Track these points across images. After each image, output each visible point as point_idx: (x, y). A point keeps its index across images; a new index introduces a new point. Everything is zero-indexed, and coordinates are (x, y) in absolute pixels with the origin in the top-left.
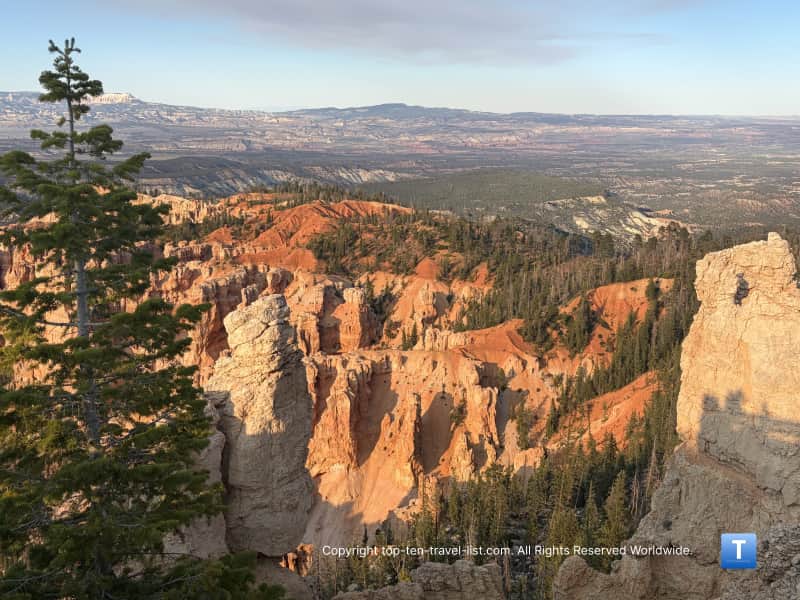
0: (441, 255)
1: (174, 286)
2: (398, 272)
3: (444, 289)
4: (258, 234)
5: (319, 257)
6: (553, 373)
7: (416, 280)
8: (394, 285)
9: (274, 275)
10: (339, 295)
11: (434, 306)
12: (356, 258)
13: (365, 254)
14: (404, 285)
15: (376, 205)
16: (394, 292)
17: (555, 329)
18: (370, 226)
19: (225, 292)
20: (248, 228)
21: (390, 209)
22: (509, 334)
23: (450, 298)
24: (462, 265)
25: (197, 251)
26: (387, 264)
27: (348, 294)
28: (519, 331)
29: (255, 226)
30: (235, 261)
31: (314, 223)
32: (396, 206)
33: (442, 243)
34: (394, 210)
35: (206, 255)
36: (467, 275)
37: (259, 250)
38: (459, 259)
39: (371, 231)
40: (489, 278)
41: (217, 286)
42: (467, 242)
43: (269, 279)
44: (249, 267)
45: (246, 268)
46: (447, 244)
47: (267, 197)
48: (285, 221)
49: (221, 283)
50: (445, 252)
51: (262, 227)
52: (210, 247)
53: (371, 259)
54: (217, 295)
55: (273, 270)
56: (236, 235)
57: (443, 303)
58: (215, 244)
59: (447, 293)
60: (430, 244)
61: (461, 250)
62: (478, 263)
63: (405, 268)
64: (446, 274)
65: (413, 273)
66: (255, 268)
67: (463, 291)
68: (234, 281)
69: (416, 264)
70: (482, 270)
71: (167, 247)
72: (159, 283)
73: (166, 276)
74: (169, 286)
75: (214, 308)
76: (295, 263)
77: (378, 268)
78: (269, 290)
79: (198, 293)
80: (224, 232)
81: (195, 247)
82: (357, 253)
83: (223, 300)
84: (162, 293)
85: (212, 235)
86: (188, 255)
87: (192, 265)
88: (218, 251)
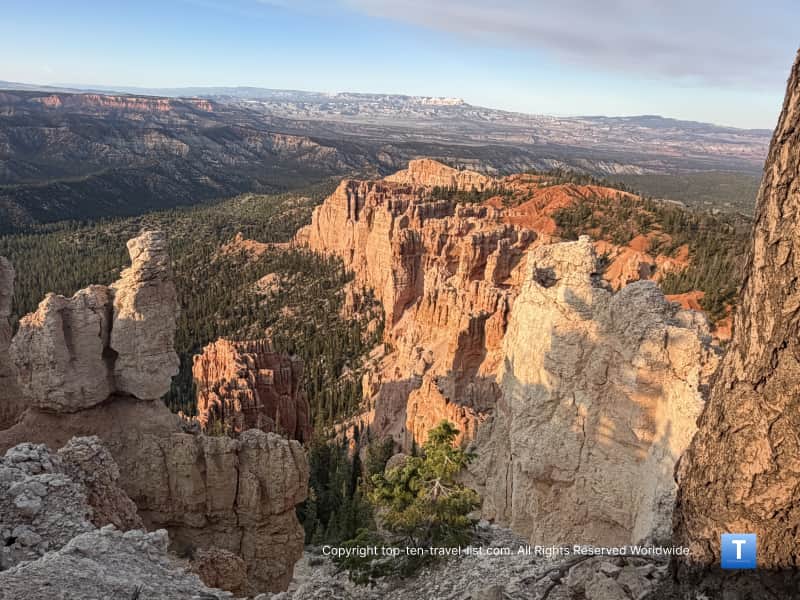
0: (652, 234)
1: (457, 232)
2: (615, 242)
3: (649, 261)
4: (520, 203)
5: (558, 225)
6: (719, 337)
7: (628, 250)
8: (611, 252)
9: (524, 234)
11: (639, 272)
12: (586, 229)
13: (594, 226)
14: (619, 253)
15: (613, 191)
16: (610, 257)
17: (731, 303)
18: (602, 206)
19: (488, 240)
20: (514, 199)
21: (622, 196)
22: (690, 302)
23: (653, 268)
24: (669, 244)
25: (477, 211)
26: (609, 236)
28: (699, 301)
29: (519, 198)
30: (499, 220)
31: (561, 200)
32: (627, 193)
33: (656, 225)
34: (625, 196)
35: (482, 214)
36: (670, 252)
37: (519, 214)
38: (667, 239)
39: (602, 210)
40: (688, 257)
41: (483, 236)
42: (677, 226)
43: (520, 236)
44: (508, 226)
45: (505, 226)
46: (660, 226)
47: (535, 178)
48: (541, 197)
49: (486, 235)
50: (656, 232)
51: (524, 199)
52: (486, 209)
53: (598, 231)
54: (482, 242)
55: (524, 230)
56: (505, 202)
57: (645, 271)
58: (489, 207)
59: (651, 264)
60: (646, 225)
61: (670, 233)
62: (682, 244)
63: (623, 241)
64: (654, 249)
65: (628, 245)
66: (512, 227)
67: (665, 264)
68: (495, 235)
69: (631, 238)
70: (685, 250)
71: (458, 206)
72: (447, 229)
73: (452, 226)
74: (453, 232)
75: (478, 251)
76: (540, 227)
77: (601, 238)
78: (518, 244)
79: (469, 239)
80: (497, 199)
81: (476, 208)
82: (588, 225)
83: (486, 246)
84: (448, 236)
85: (489, 201)
86: (470, 213)
87: (471, 220)
88: (491, 212)
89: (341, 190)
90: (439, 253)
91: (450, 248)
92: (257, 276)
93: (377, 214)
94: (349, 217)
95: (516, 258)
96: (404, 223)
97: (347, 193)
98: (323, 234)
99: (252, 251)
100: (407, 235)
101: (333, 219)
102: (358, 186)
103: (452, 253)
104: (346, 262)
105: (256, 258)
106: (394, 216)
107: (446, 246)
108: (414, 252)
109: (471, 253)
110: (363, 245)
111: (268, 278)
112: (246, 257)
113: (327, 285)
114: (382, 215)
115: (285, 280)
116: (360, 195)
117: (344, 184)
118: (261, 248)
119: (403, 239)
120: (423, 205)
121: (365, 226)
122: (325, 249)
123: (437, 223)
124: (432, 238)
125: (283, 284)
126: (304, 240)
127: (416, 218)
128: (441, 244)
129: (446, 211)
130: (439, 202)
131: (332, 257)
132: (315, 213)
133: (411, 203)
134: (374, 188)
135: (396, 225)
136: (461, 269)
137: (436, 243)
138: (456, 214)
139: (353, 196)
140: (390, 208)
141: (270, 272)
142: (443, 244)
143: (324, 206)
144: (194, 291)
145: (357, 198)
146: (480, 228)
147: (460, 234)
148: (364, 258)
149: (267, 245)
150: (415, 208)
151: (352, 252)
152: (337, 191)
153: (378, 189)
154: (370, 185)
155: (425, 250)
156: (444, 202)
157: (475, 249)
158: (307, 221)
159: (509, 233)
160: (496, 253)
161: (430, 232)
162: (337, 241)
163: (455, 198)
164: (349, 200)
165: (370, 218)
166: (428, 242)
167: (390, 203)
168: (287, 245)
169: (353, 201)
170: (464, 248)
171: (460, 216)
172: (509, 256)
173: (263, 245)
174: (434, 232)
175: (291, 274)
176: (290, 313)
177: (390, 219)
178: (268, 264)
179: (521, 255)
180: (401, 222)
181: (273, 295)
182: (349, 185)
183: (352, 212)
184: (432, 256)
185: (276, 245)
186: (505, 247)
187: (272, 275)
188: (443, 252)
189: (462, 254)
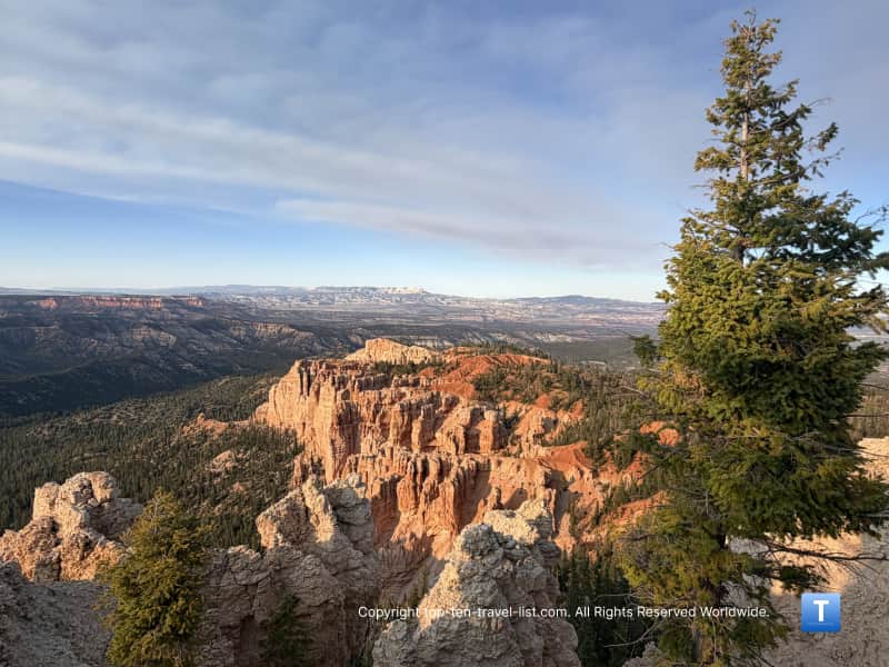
0: (554, 392)
1: (390, 402)
2: (524, 402)
3: (552, 416)
4: (449, 372)
5: (477, 389)
6: (602, 481)
7: (535, 408)
8: (521, 409)
9: (447, 399)
10: (482, 414)
11: (543, 427)
12: (499, 391)
13: (507, 388)
14: (527, 411)
15: (526, 357)
16: (520, 415)
17: (609, 450)
18: (513, 371)
19: (415, 407)
20: (444, 368)
21: (534, 361)
22: (575, 451)
23: (556, 422)
24: (567, 401)
25: (410, 381)
26: (518, 396)
27: (487, 414)
28: (583, 450)
29: (449, 367)
30: (427, 388)
31: (482, 368)
33: (557, 384)
35: (416, 383)
36: (568, 407)
37: (447, 382)
38: (566, 396)
39: (513, 374)
40: (583, 410)
41: (411, 404)
42: (573, 384)
43: (443, 401)
44: (435, 393)
45: (432, 393)
46: (560, 385)
47: (468, 349)
48: (465, 366)
49: (413, 402)
50: (557, 390)
51: (453, 369)
52: (419, 379)
53: (509, 393)
54: (410, 409)
55: (448, 395)
56: (437, 373)
57: (548, 425)
58: (422, 377)
59: (553, 418)
60: (549, 385)
61: (569, 390)
62: (578, 399)
63: (529, 400)
64: (555, 405)
65: (534, 403)
66: (438, 394)
67: (564, 418)
68: (421, 401)
69: (537, 397)
70: (579, 405)
71: (395, 378)
72: (381, 399)
73: (386, 396)
74: (387, 401)
75: (406, 418)
76: (462, 392)
77: (512, 399)
78: (443, 408)
79: (397, 407)
80: (430, 370)
81: (411, 379)
82: (501, 388)
83: (413, 412)
84: (382, 405)
85: (423, 371)
86: (406, 384)
87: (403, 389)
88: (423, 381)
89: (294, 370)
90: (374, 422)
91: (384, 415)
92: (213, 454)
93: (322, 390)
94: (302, 393)
95: (439, 422)
96: (346, 396)
97: (300, 372)
98: (279, 410)
99: (212, 430)
100: (344, 407)
101: (287, 396)
102: (310, 364)
103: (385, 421)
104: (298, 436)
105: (216, 437)
106: (337, 390)
107: (379, 414)
108: (351, 422)
109: (400, 420)
110: (312, 419)
111: (224, 455)
112: (206, 437)
113: (279, 458)
114: (327, 390)
115: (240, 456)
116: (312, 373)
117: (297, 364)
118: (221, 427)
119: (341, 411)
120: (363, 379)
121: (314, 400)
122: (281, 424)
123: (372, 394)
124: (367, 408)
125: (238, 460)
126: (263, 416)
127: (356, 391)
128: (376, 412)
129: (386, 383)
130: (379, 375)
131: (287, 430)
132: (272, 391)
133: (353, 378)
134: (324, 366)
135: (339, 397)
136: (392, 436)
137: (371, 413)
138: (393, 385)
139: (305, 375)
140: (334, 383)
141: (227, 449)
142: (378, 412)
143: (280, 385)
144: (151, 473)
145: (309, 376)
146: (411, 396)
147: (393, 403)
148: (313, 430)
149: (227, 424)
150: (354, 381)
151: (304, 424)
152: (291, 371)
153: (328, 367)
154: (321, 363)
155: (362, 419)
156: (383, 375)
157: (403, 416)
158: (263, 399)
159: (434, 400)
160: (421, 418)
161: (366, 402)
162: (292, 415)
163: (394, 370)
164: (301, 377)
165: (317, 393)
166: (364, 412)
167: (333, 378)
168: (246, 422)
169: (305, 379)
170: (394, 416)
171: (396, 387)
172: (433, 420)
173: (224, 424)
174: (369, 402)
175: (246, 450)
176: (241, 488)
177: (333, 392)
178: (227, 442)
179: (444, 418)
180: (343, 395)
181: (227, 472)
182: (302, 365)
183: (305, 389)
184: (368, 424)
185: (236, 423)
186: (428, 415)
187: (228, 453)
188: (377, 419)
189: (392, 421)
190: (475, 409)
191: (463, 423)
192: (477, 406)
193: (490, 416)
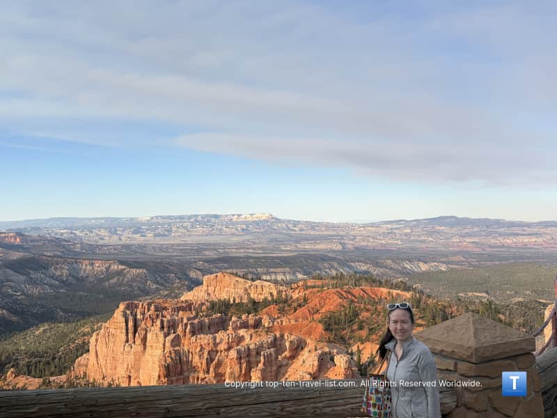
1: (226, 347)
4: (296, 310)
5: (326, 330)
9: (291, 342)
10: (332, 359)
12: (353, 331)
13: (361, 328)
15: (386, 291)
18: (369, 307)
19: (254, 353)
20: (289, 306)
21: (394, 294)
25: (251, 322)
26: (374, 336)
27: (337, 359)
29: (295, 304)
30: (269, 330)
31: (333, 303)
32: (399, 292)
33: (420, 322)
34: (397, 294)
35: (257, 324)
37: (293, 322)
39: (368, 310)
41: (249, 349)
43: (287, 344)
44: (278, 335)
45: (275, 335)
46: (423, 323)
48: (314, 302)
49: (252, 347)
50: (420, 329)
51: (300, 306)
52: (261, 319)
53: (364, 333)
54: (248, 355)
55: (293, 338)
56: (281, 311)
58: (265, 317)
66: (282, 336)
68: (262, 345)
71: (234, 319)
72: (216, 345)
73: (221, 340)
74: (222, 347)
75: (244, 365)
76: (309, 333)
77: (368, 340)
78: (287, 353)
79: (233, 354)
80: (273, 308)
81: (251, 319)
82: (355, 327)
83: (253, 359)
84: (217, 352)
85: (265, 310)
86: (245, 325)
87: (242, 332)
88: (266, 322)
89: (118, 315)
90: (208, 372)
91: (219, 364)
93: (149, 336)
94: (127, 341)
95: (283, 370)
96: (176, 342)
97: (125, 315)
98: (102, 361)
99: (24, 388)
100: (173, 355)
101: (111, 345)
102: (137, 307)
103: (221, 370)
106: (166, 336)
107: (214, 363)
108: (181, 373)
109: (237, 368)
110: (138, 370)
114: (155, 336)
116: (139, 317)
117: (122, 307)
118: (34, 384)
119: (169, 360)
120: (196, 321)
121: (140, 348)
122: (103, 378)
123: (205, 339)
124: (200, 356)
126: (82, 369)
127: (188, 335)
128: (209, 361)
129: (222, 325)
130: (214, 316)
131: (110, 386)
132: (93, 340)
134: (152, 308)
135: (168, 344)
137: (204, 362)
138: (230, 328)
139: (131, 318)
140: (162, 328)
142: (212, 360)
143: (102, 331)
145: (135, 321)
146: (250, 340)
147: (229, 349)
148: (140, 383)
149: (41, 380)
150: (186, 325)
151: (130, 377)
152: (115, 315)
153: (157, 309)
154: (149, 305)
155: (194, 369)
156: (221, 315)
157: (240, 364)
158: (84, 349)
159: (277, 344)
160: (261, 366)
161: (199, 349)
162: (116, 368)
163: (232, 310)
164: (127, 322)
165: (144, 340)
166: (196, 360)
167: (162, 322)
168: (63, 378)
169: (131, 324)
170: (230, 364)
171: (235, 329)
172: (275, 368)
173: (37, 380)
174: (202, 349)
177: (162, 339)
179: (287, 365)
180: (172, 341)
182: (127, 307)
183: (130, 335)
184: (201, 375)
185: (52, 379)
186: (268, 362)
188: (211, 369)
189: (228, 370)
190: (324, 354)
191: (310, 370)
192: (327, 350)
193: (341, 361)
